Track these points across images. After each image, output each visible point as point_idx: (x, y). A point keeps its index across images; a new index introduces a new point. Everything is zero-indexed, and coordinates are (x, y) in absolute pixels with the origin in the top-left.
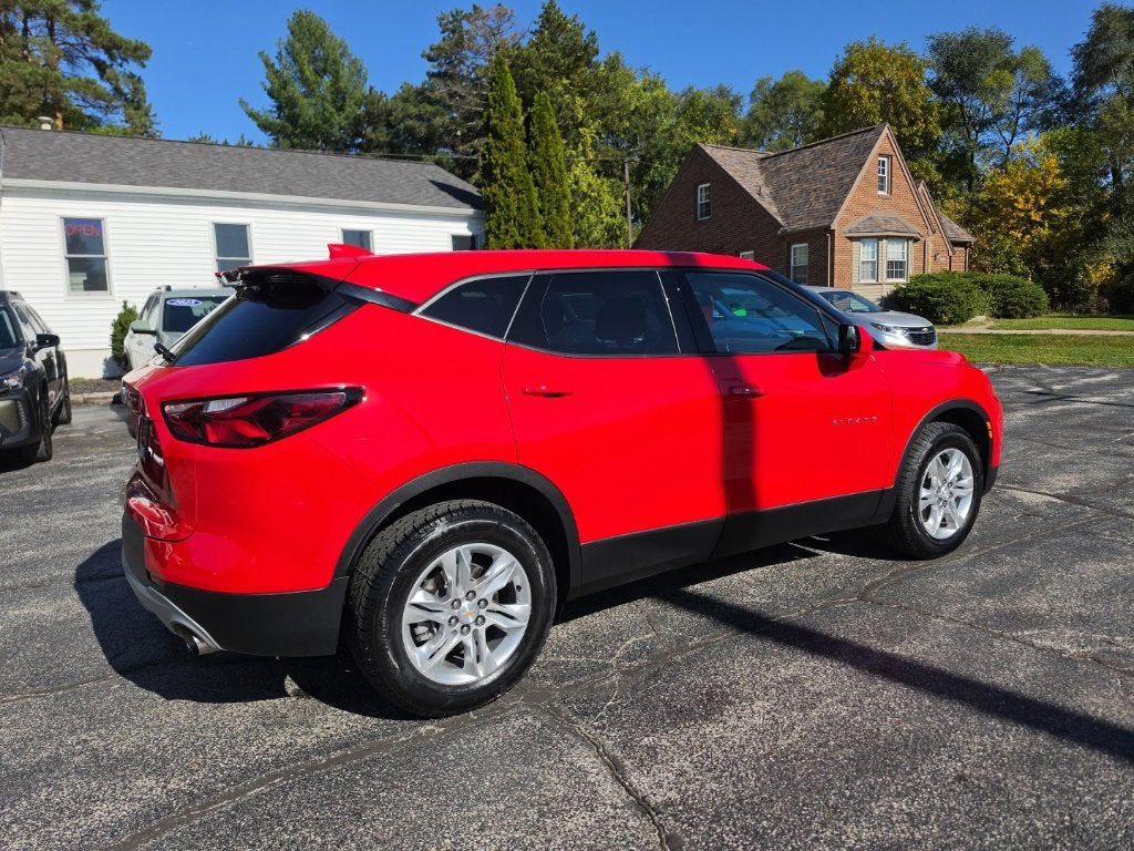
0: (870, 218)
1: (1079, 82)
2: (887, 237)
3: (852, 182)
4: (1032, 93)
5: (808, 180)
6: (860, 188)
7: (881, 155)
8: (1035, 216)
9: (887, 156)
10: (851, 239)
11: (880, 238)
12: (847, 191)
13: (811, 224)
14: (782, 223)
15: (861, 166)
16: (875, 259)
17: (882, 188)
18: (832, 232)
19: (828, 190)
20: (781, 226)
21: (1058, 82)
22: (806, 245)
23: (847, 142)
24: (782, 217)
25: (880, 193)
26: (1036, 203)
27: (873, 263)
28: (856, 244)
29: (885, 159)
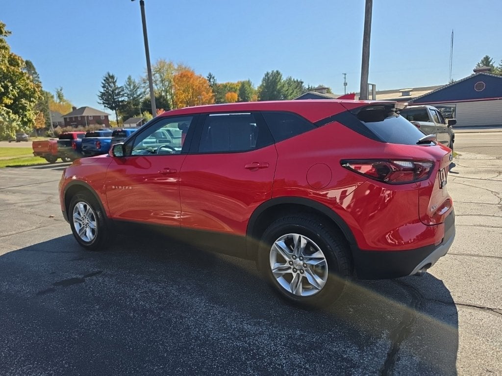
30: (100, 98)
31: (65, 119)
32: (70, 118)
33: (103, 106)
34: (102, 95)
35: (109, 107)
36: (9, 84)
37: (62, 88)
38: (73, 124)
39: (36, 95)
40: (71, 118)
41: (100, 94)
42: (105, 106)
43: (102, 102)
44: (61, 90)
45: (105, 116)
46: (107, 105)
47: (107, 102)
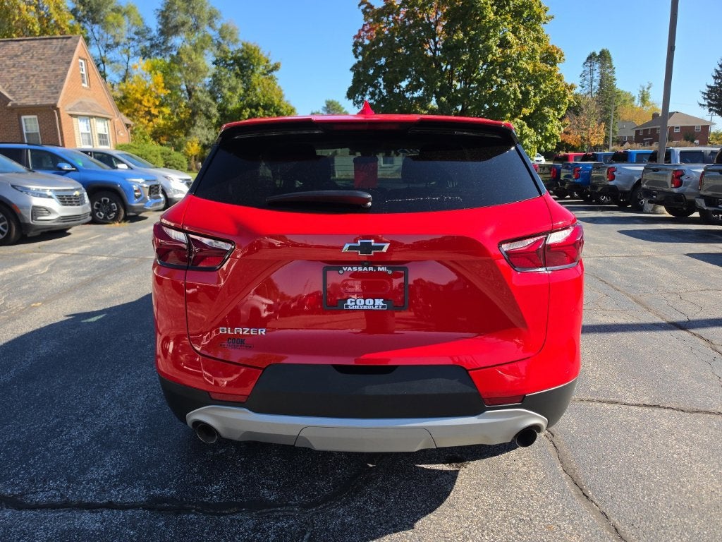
0: (81, 102)
1: (162, 33)
2: (95, 117)
3: (65, 74)
4: (137, 33)
5: (23, 67)
6: (72, 80)
7: (80, 58)
8: (155, 111)
9: (84, 59)
10: (71, 115)
11: (91, 117)
12: (63, 80)
13: (39, 102)
14: (10, 98)
15: (69, 63)
16: (89, 132)
17: (83, 82)
18: (58, 110)
19: (45, 77)
20: (10, 100)
21: (149, 30)
22: (35, 117)
23: (50, 44)
24: (10, 92)
25: (83, 85)
26: (154, 104)
27: (88, 134)
28: (75, 120)
29: (82, 61)
30: (706, 97)
31: (637, 132)
32: (644, 130)
33: (707, 109)
34: (711, 91)
35: (716, 112)
36: (531, 88)
37: (650, 84)
38: (647, 140)
39: (566, 100)
40: (646, 131)
41: (706, 90)
42: (710, 110)
43: (706, 103)
44: (648, 88)
45: (702, 127)
46: (714, 108)
47: (715, 103)
